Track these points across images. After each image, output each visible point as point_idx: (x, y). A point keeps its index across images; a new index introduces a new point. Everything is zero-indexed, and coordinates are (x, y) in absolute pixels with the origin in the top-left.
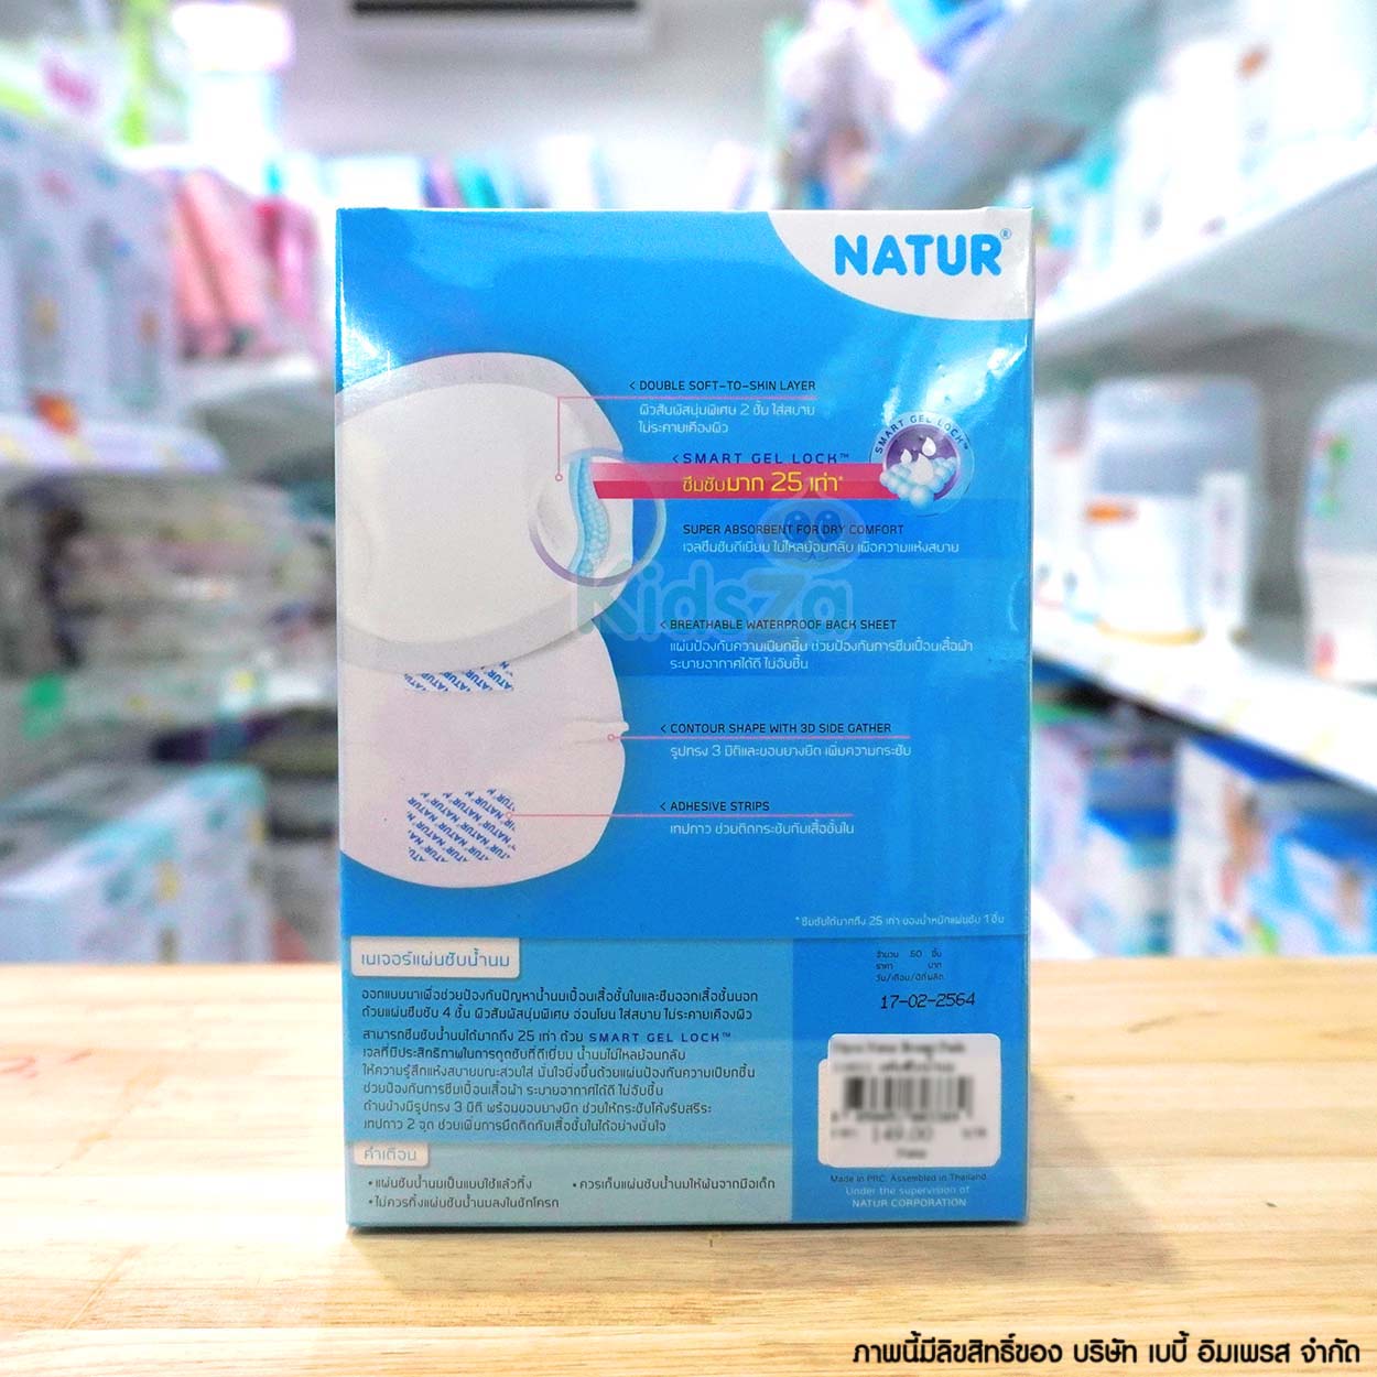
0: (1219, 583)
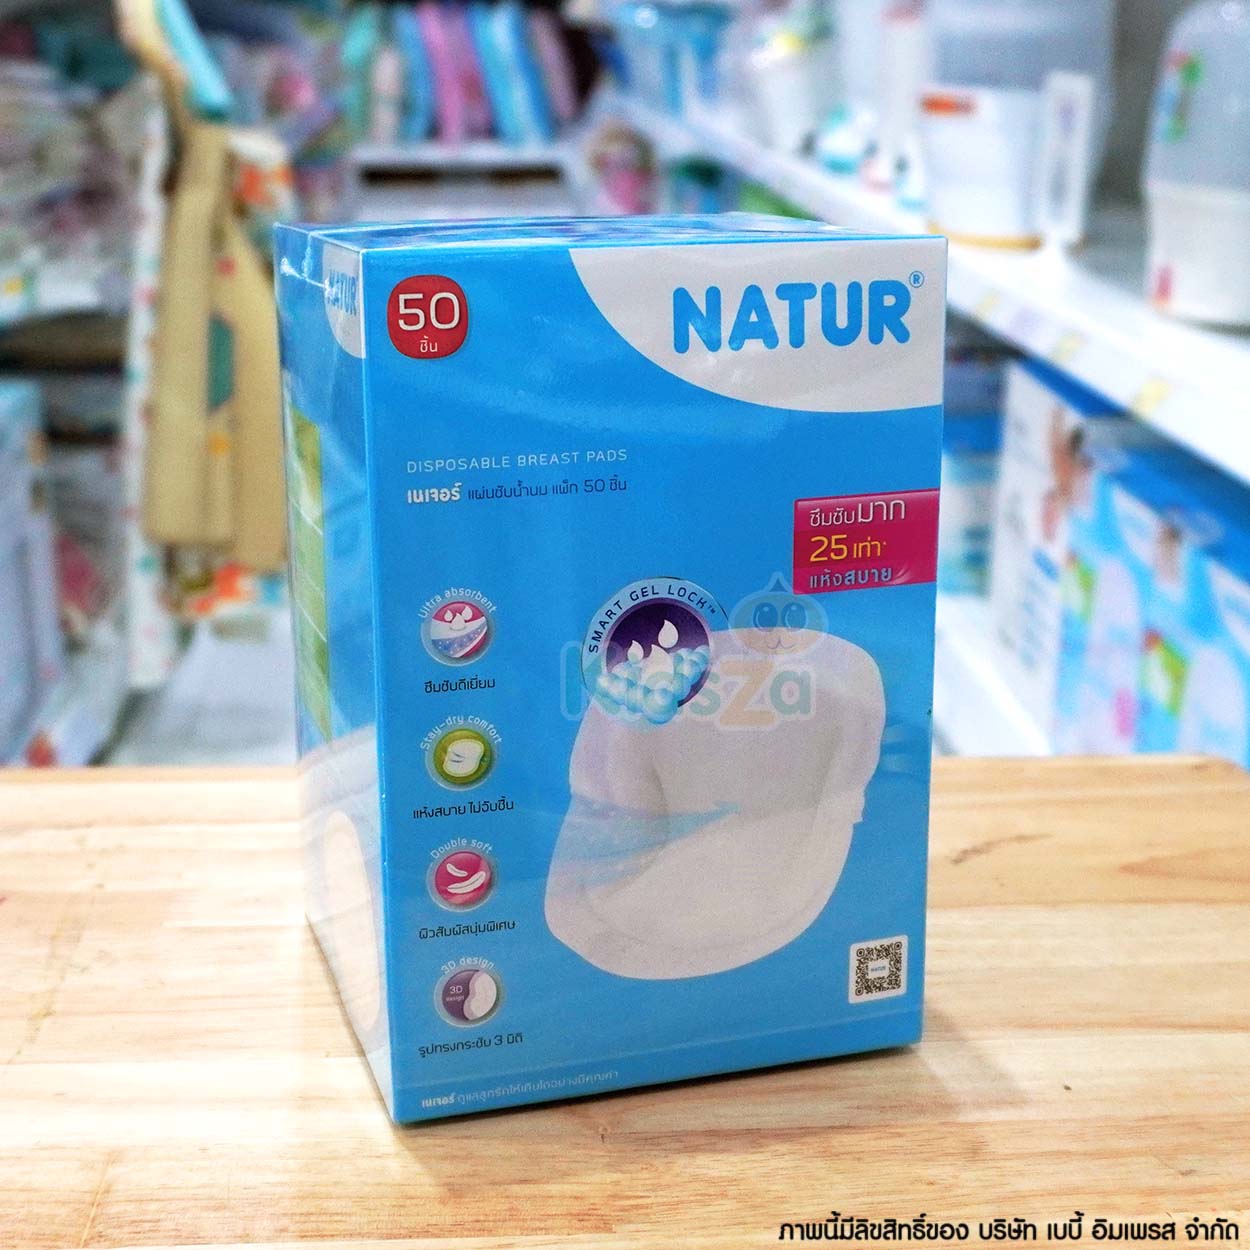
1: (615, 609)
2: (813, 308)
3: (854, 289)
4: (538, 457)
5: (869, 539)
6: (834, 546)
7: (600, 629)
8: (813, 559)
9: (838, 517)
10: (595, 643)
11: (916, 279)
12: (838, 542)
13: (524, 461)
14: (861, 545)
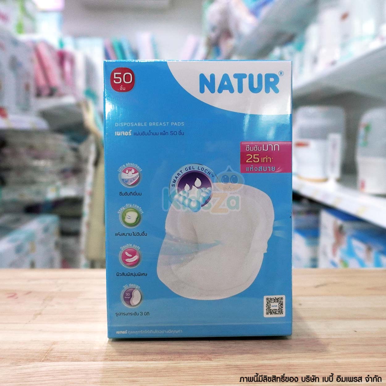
0: (333, 165)
1: (180, 173)
2: (246, 81)
3: (260, 76)
4: (156, 123)
5: (267, 156)
6: (254, 158)
7: (175, 179)
8: (247, 162)
9: (256, 148)
10: (174, 183)
11: (281, 73)
12: (256, 156)
13: (151, 124)
14: (264, 158)
